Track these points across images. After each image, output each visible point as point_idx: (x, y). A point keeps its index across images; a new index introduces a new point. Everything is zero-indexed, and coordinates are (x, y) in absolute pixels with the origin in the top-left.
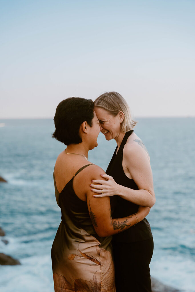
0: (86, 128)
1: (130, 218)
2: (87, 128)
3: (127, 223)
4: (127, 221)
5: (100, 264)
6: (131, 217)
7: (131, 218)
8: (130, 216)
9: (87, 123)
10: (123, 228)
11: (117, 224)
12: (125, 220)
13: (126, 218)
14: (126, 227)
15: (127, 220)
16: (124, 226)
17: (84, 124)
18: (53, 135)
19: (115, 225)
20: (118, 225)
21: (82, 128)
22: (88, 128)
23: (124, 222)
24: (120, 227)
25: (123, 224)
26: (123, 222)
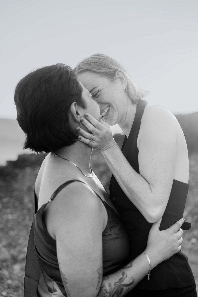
0: (77, 113)
1: (129, 267)
2: (79, 112)
3: (127, 281)
4: (125, 276)
6: (131, 266)
7: (131, 268)
8: (129, 265)
9: (77, 104)
11: (106, 291)
12: (122, 276)
13: (123, 271)
14: (125, 289)
15: (123, 274)
16: (122, 289)
17: (74, 108)
18: (26, 143)
19: (104, 294)
20: (110, 293)
21: (73, 116)
22: (81, 112)
23: (120, 279)
25: (119, 286)
26: (118, 280)
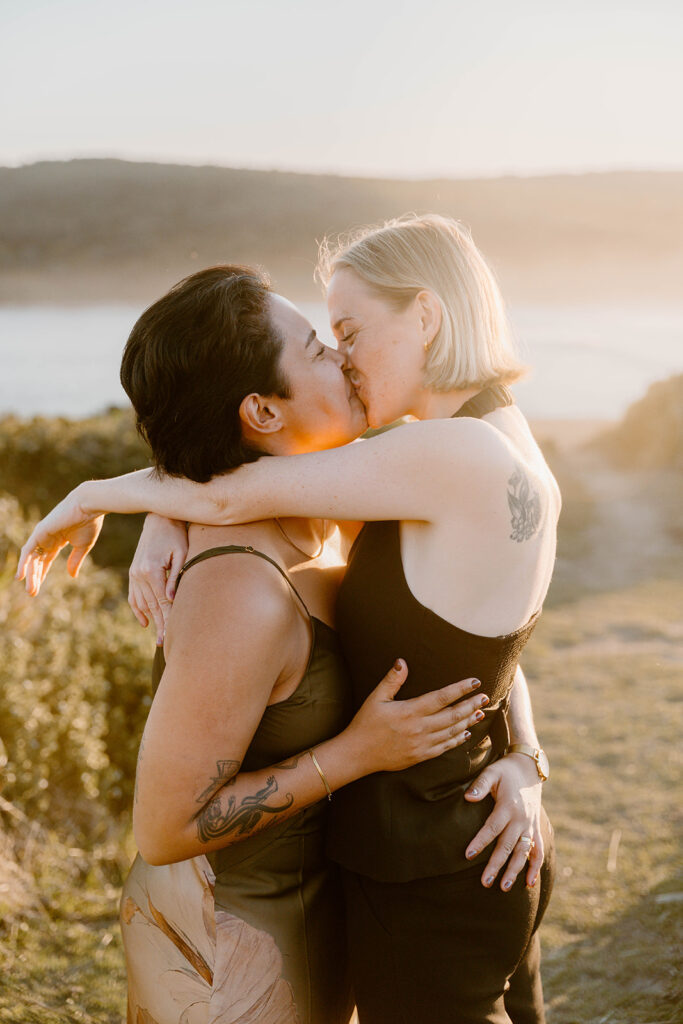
1: (288, 768)
4: (273, 786)
5: (211, 981)
6: (294, 766)
7: (291, 772)
8: (290, 762)
10: (252, 826)
11: (219, 813)
12: (267, 786)
13: (272, 772)
14: (266, 817)
15: (270, 782)
16: (258, 817)
19: (212, 817)
20: (225, 819)
23: (259, 793)
24: (234, 826)
25: (253, 809)
26: (253, 793)
